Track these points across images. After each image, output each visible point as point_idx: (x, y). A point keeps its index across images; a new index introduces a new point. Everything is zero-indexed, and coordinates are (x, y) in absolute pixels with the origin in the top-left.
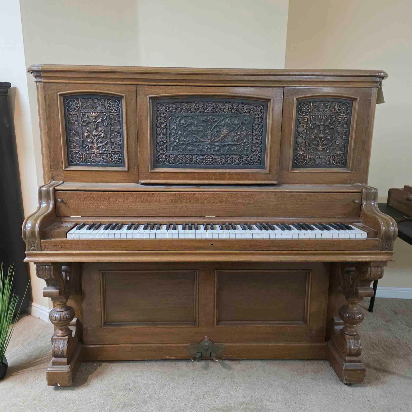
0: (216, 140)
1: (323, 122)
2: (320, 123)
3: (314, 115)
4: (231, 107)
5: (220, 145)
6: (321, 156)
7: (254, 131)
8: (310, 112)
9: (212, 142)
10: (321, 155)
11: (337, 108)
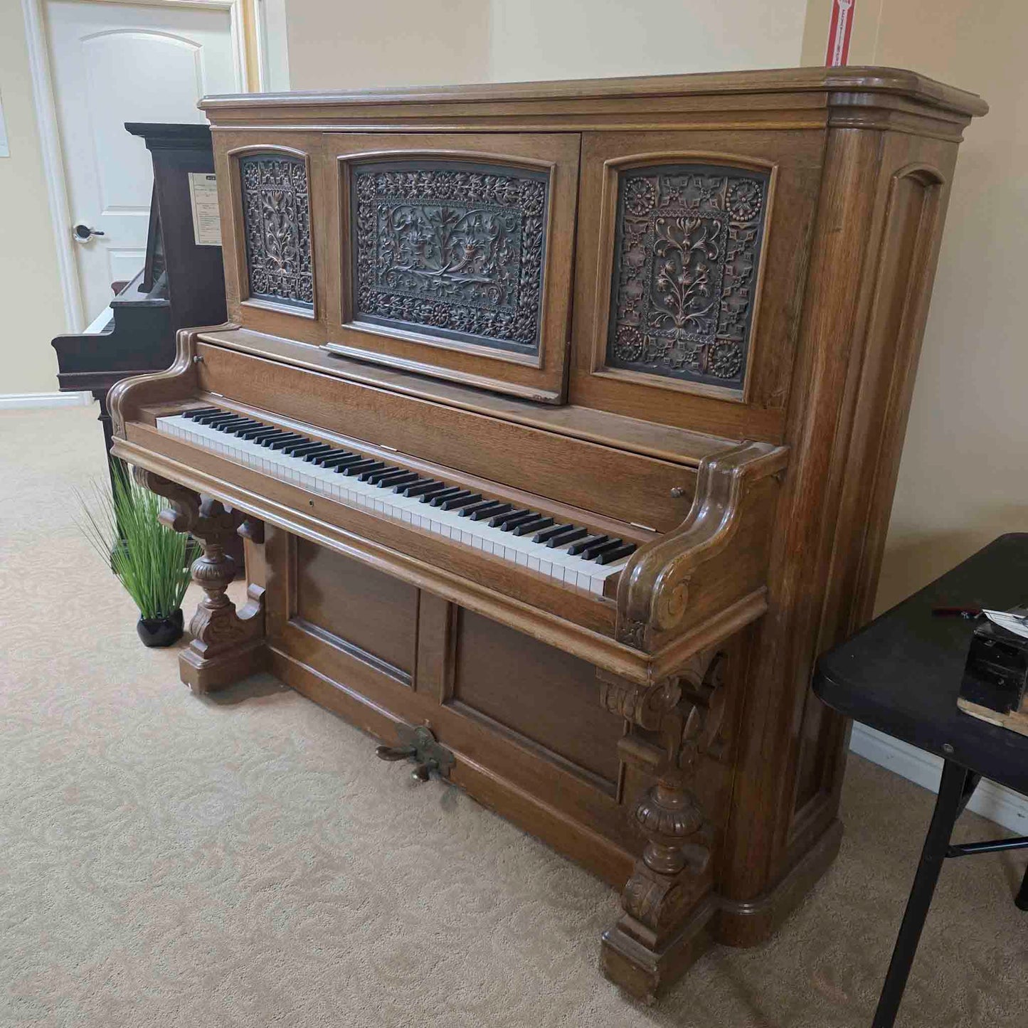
0: (452, 269)
1: (689, 238)
2: (680, 242)
3: (664, 218)
4: (481, 187)
5: (460, 281)
6: (679, 343)
7: (525, 251)
8: (653, 205)
9: (445, 272)
10: (680, 340)
11: (726, 197)
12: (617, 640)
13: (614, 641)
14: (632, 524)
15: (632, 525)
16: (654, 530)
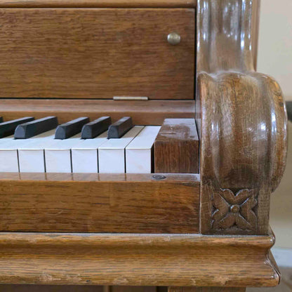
12: (203, 234)
13: (199, 235)
14: (115, 98)
15: (115, 100)
16: (146, 98)
